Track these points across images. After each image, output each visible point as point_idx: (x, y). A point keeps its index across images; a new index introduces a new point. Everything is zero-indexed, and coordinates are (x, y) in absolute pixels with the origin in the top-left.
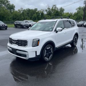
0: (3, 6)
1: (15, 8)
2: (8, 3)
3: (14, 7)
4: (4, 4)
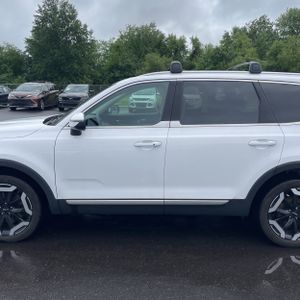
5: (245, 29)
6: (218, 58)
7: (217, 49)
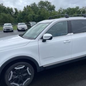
0: (45, 7)
1: (55, 9)
2: (49, 4)
3: (55, 7)
4: (46, 5)
5: (30, 6)
6: (24, 14)
7: (23, 11)
